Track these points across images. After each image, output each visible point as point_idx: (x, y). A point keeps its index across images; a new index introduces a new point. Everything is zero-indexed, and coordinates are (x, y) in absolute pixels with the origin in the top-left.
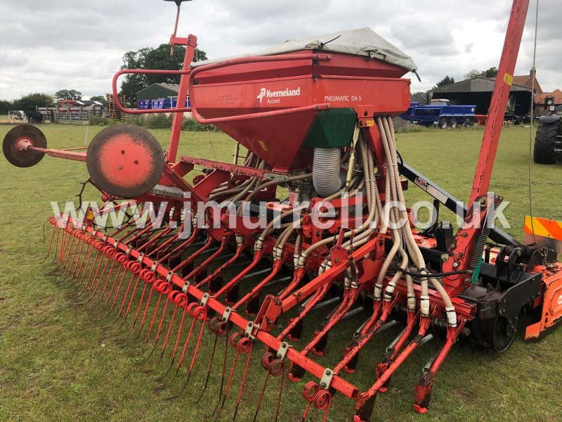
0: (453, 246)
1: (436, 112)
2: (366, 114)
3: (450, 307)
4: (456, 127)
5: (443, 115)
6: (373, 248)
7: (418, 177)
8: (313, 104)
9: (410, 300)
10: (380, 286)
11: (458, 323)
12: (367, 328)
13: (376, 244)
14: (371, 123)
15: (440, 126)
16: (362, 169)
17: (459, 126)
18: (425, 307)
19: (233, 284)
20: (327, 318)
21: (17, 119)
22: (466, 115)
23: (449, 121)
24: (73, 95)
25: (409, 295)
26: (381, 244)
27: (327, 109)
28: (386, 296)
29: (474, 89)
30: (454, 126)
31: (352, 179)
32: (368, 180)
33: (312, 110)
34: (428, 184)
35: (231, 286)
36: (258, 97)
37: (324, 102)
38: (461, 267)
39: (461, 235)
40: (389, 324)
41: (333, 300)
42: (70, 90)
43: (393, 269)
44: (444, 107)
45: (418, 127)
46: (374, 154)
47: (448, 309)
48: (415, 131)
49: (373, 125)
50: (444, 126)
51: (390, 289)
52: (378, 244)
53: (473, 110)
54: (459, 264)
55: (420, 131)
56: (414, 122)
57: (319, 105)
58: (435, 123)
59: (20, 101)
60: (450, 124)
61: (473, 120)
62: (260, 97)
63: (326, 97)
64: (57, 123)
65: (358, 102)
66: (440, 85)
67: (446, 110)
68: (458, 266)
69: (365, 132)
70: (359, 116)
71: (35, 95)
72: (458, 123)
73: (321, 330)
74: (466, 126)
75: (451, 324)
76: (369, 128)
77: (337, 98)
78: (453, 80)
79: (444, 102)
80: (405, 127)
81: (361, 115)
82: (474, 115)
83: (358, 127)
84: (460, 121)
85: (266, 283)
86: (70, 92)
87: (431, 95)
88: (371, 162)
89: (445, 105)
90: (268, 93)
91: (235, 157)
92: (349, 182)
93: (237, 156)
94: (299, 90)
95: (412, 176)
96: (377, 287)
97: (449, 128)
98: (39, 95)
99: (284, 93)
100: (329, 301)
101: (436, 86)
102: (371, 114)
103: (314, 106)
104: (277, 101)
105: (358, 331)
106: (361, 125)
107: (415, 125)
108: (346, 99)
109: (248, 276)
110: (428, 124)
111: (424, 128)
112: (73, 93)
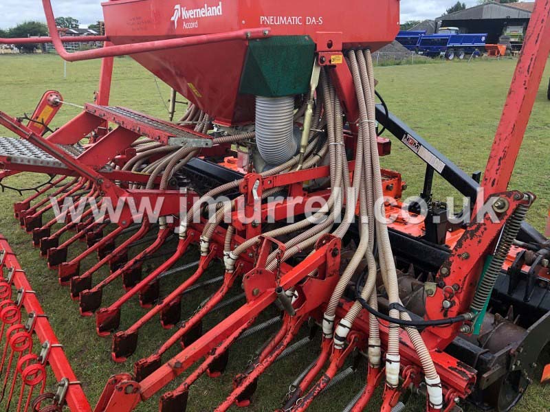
0: (444, 270)
1: (444, 42)
2: (330, 45)
3: (433, 378)
4: (464, 58)
5: (451, 45)
6: (322, 262)
7: (407, 134)
8: (240, 29)
9: (371, 349)
10: (331, 318)
11: (446, 403)
12: (308, 378)
13: (326, 255)
14: (337, 59)
15: (447, 57)
16: (325, 127)
17: (467, 56)
18: (393, 373)
19: (150, 281)
20: (257, 352)
21: (7, 48)
22: (476, 45)
23: (456, 52)
24: (70, 23)
25: (372, 342)
26: (334, 255)
27: (265, 38)
28: (336, 341)
29: (486, 16)
30: (462, 57)
31: (309, 142)
32: (332, 143)
33: (237, 38)
34: (420, 145)
35: (146, 285)
36: (173, 19)
37: (259, 26)
38: (456, 309)
39: (459, 256)
40: (342, 376)
41: (270, 322)
42: (67, 17)
43: (351, 294)
44: (453, 36)
45: (423, 58)
46: (343, 105)
47: (429, 381)
48: (420, 62)
49: (341, 62)
50: (451, 57)
51: (342, 332)
52: (329, 254)
53: (483, 39)
54: (453, 304)
55: (425, 63)
56: (419, 53)
57: (249, 32)
58: (441, 53)
59: (15, 29)
60: (457, 55)
61: (483, 49)
62: (175, 18)
63: (263, 18)
64: (49, 53)
65: (316, 27)
66: (450, 11)
67: (454, 39)
68: (451, 307)
69: (329, 72)
70: (318, 49)
71: (29, 23)
72: (466, 54)
73: (238, 382)
74: (474, 57)
75: (433, 405)
76: (334, 66)
77: (282, 20)
78: (464, 5)
79: (453, 31)
80: (409, 58)
81: (322, 46)
82: (484, 44)
83: (318, 65)
84: (468, 51)
85: (186, 288)
86: (67, 20)
87: (440, 23)
88: (339, 117)
89: (453, 33)
90: (184, 13)
91: (171, 103)
92: (305, 147)
93: (174, 101)
94: (220, 7)
95: (399, 133)
96: (326, 319)
97: (456, 59)
98: (34, 23)
99: (203, 10)
100: (263, 325)
101: (446, 13)
102: (338, 46)
103: (241, 32)
104: (194, 25)
105: (295, 383)
106: (322, 61)
107: (420, 56)
108: (297, 21)
109: (170, 272)
110: (433, 55)
111: (429, 59)
112: (69, 20)
